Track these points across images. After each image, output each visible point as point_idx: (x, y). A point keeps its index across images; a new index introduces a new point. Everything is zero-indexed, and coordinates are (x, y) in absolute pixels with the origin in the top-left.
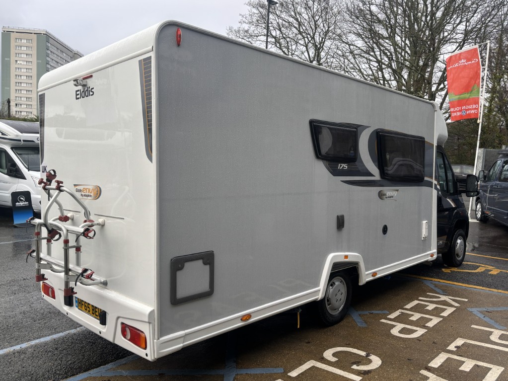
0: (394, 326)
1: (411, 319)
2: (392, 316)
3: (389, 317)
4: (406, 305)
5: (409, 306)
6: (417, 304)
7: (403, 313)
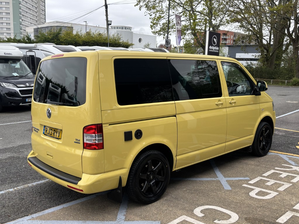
0: (253, 189)
1: (266, 184)
2: (252, 182)
3: (250, 182)
4: (264, 173)
5: (266, 174)
6: (273, 173)
7: (262, 179)
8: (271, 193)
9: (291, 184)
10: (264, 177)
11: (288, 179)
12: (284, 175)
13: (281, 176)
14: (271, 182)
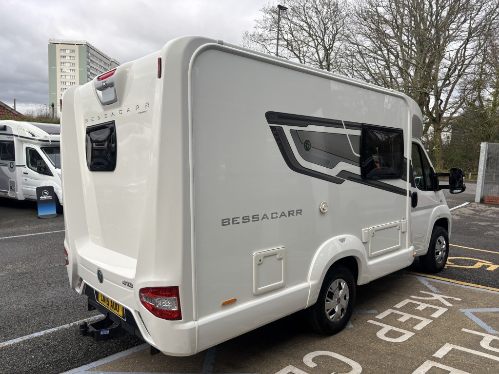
0: (381, 328)
1: (399, 320)
2: (380, 317)
3: (377, 317)
4: (396, 304)
5: (398, 306)
6: (408, 303)
7: (393, 313)
8: (404, 334)
9: (432, 321)
10: (396, 309)
11: (427, 313)
12: (422, 307)
13: (418, 308)
14: (405, 317)
